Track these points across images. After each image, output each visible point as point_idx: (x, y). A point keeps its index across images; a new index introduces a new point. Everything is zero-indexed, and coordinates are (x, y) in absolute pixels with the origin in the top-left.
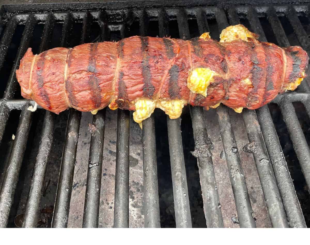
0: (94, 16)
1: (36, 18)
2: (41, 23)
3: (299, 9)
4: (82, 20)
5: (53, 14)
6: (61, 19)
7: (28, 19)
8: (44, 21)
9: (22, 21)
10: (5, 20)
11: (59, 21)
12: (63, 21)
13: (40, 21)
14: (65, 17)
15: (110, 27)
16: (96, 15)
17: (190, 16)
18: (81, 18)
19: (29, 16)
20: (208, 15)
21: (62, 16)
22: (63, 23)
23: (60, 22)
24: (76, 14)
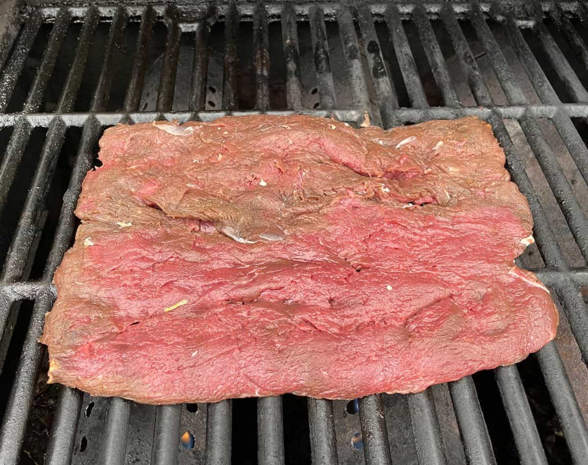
0: (158, 11)
1: (71, 12)
2: (79, 21)
3: (458, 9)
4: (139, 17)
5: (97, 8)
6: (109, 16)
7: (59, 13)
8: (82, 19)
9: (50, 17)
10: (25, 15)
11: (106, 18)
12: (110, 18)
13: (77, 18)
14: (114, 12)
15: (181, 25)
16: (160, 11)
17: (300, 15)
18: (137, 14)
19: (61, 10)
20: (327, 15)
21: (110, 11)
22: (112, 21)
23: (107, 21)
24: (131, 8)
